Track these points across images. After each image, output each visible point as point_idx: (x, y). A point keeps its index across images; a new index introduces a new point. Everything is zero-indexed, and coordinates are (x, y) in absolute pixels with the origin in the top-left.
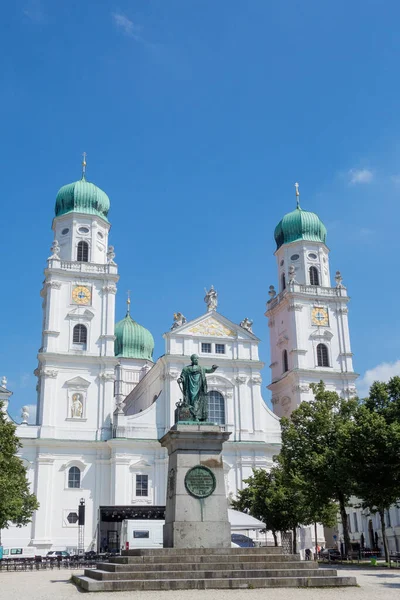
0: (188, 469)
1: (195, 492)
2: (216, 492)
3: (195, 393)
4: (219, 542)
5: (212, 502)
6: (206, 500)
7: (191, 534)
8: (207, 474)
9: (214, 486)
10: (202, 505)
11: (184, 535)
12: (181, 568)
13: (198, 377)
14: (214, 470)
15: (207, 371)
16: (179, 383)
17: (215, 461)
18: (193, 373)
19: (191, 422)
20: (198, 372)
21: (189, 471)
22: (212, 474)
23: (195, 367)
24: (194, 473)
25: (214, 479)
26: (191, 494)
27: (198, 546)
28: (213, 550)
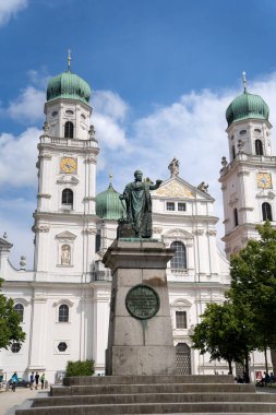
0: (128, 289)
1: (137, 313)
2: (159, 313)
3: (138, 209)
4: (164, 368)
5: (155, 324)
6: (149, 322)
7: (131, 360)
8: (151, 293)
9: (158, 306)
10: (144, 327)
11: (123, 362)
13: (141, 193)
14: (157, 290)
15: (152, 188)
16: (121, 199)
17: (159, 280)
18: (137, 190)
19: (133, 239)
20: (141, 188)
21: (131, 291)
22: (155, 294)
23: (138, 183)
24: (135, 292)
25: (158, 299)
26: (132, 315)
27: (140, 373)
28: (153, 379)
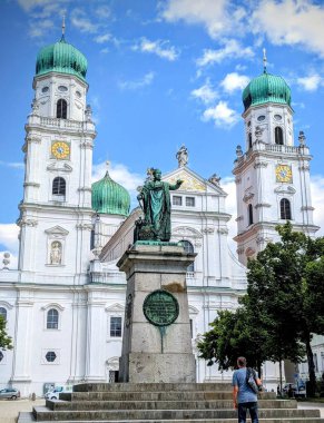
0: (147, 294)
1: (155, 319)
2: (179, 320)
3: (157, 209)
4: (182, 376)
5: (175, 331)
6: (168, 329)
7: (148, 368)
8: (170, 299)
9: (177, 313)
10: (162, 334)
11: (140, 369)
12: (134, 406)
13: (160, 194)
14: (177, 296)
15: (171, 188)
16: (139, 199)
17: (178, 285)
18: (156, 189)
19: (151, 242)
20: (161, 188)
21: (149, 296)
22: (175, 300)
23: (157, 183)
24: (154, 298)
25: (177, 305)
26: (151, 322)
27: (157, 381)
28: (173, 386)
